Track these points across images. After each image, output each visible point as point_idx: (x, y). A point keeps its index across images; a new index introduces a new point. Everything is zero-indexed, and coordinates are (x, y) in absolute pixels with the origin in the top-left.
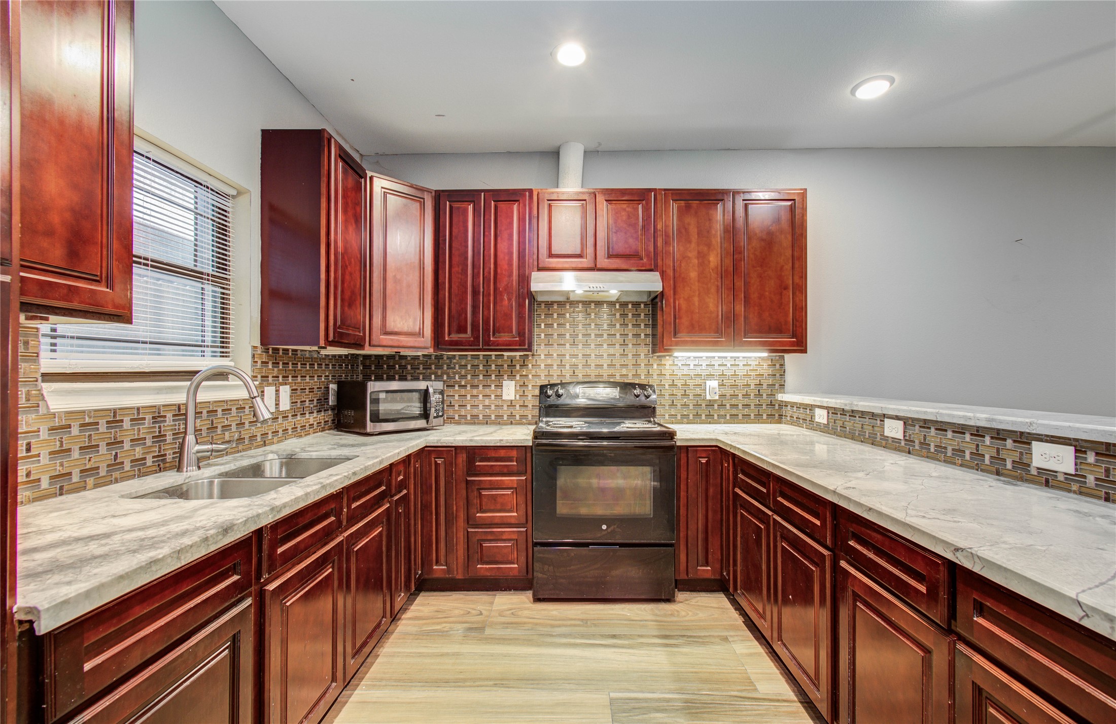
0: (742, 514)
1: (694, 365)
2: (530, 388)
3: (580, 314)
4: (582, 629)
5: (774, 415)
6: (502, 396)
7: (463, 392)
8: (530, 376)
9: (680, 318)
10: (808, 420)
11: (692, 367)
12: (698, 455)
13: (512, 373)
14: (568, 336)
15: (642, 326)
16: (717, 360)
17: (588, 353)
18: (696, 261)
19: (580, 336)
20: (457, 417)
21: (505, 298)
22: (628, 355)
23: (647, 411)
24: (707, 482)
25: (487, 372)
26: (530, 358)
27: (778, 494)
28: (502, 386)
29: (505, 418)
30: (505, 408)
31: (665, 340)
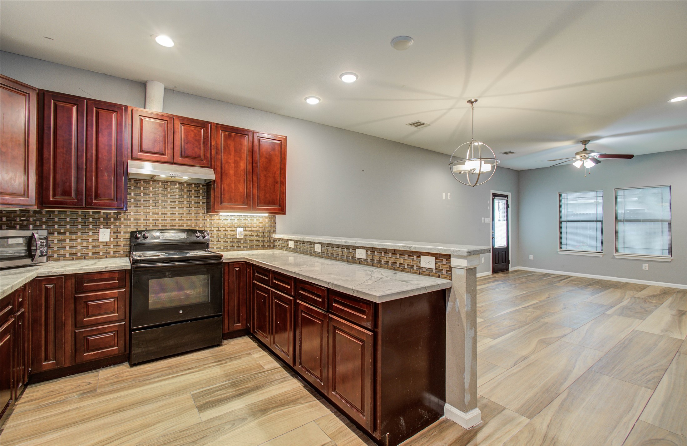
0: (257, 292)
1: (231, 220)
2: (122, 233)
3: (160, 188)
4: (168, 371)
5: (271, 245)
6: (98, 239)
7: (62, 237)
8: (122, 226)
9: (224, 195)
10: (286, 246)
11: (229, 220)
12: (235, 267)
13: (107, 224)
14: (151, 201)
15: (201, 198)
16: (243, 217)
17: (165, 212)
18: (233, 165)
19: (160, 202)
20: (55, 256)
21: (106, 174)
22: (191, 213)
23: (204, 245)
24: (239, 280)
25: (85, 223)
26: (123, 214)
27: (273, 279)
28: (99, 232)
29: (101, 254)
30: (101, 247)
31: (215, 206)
